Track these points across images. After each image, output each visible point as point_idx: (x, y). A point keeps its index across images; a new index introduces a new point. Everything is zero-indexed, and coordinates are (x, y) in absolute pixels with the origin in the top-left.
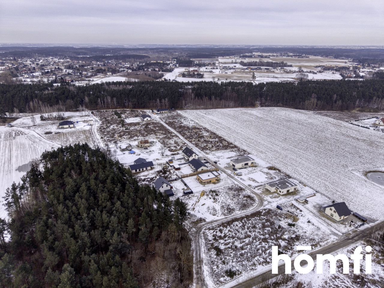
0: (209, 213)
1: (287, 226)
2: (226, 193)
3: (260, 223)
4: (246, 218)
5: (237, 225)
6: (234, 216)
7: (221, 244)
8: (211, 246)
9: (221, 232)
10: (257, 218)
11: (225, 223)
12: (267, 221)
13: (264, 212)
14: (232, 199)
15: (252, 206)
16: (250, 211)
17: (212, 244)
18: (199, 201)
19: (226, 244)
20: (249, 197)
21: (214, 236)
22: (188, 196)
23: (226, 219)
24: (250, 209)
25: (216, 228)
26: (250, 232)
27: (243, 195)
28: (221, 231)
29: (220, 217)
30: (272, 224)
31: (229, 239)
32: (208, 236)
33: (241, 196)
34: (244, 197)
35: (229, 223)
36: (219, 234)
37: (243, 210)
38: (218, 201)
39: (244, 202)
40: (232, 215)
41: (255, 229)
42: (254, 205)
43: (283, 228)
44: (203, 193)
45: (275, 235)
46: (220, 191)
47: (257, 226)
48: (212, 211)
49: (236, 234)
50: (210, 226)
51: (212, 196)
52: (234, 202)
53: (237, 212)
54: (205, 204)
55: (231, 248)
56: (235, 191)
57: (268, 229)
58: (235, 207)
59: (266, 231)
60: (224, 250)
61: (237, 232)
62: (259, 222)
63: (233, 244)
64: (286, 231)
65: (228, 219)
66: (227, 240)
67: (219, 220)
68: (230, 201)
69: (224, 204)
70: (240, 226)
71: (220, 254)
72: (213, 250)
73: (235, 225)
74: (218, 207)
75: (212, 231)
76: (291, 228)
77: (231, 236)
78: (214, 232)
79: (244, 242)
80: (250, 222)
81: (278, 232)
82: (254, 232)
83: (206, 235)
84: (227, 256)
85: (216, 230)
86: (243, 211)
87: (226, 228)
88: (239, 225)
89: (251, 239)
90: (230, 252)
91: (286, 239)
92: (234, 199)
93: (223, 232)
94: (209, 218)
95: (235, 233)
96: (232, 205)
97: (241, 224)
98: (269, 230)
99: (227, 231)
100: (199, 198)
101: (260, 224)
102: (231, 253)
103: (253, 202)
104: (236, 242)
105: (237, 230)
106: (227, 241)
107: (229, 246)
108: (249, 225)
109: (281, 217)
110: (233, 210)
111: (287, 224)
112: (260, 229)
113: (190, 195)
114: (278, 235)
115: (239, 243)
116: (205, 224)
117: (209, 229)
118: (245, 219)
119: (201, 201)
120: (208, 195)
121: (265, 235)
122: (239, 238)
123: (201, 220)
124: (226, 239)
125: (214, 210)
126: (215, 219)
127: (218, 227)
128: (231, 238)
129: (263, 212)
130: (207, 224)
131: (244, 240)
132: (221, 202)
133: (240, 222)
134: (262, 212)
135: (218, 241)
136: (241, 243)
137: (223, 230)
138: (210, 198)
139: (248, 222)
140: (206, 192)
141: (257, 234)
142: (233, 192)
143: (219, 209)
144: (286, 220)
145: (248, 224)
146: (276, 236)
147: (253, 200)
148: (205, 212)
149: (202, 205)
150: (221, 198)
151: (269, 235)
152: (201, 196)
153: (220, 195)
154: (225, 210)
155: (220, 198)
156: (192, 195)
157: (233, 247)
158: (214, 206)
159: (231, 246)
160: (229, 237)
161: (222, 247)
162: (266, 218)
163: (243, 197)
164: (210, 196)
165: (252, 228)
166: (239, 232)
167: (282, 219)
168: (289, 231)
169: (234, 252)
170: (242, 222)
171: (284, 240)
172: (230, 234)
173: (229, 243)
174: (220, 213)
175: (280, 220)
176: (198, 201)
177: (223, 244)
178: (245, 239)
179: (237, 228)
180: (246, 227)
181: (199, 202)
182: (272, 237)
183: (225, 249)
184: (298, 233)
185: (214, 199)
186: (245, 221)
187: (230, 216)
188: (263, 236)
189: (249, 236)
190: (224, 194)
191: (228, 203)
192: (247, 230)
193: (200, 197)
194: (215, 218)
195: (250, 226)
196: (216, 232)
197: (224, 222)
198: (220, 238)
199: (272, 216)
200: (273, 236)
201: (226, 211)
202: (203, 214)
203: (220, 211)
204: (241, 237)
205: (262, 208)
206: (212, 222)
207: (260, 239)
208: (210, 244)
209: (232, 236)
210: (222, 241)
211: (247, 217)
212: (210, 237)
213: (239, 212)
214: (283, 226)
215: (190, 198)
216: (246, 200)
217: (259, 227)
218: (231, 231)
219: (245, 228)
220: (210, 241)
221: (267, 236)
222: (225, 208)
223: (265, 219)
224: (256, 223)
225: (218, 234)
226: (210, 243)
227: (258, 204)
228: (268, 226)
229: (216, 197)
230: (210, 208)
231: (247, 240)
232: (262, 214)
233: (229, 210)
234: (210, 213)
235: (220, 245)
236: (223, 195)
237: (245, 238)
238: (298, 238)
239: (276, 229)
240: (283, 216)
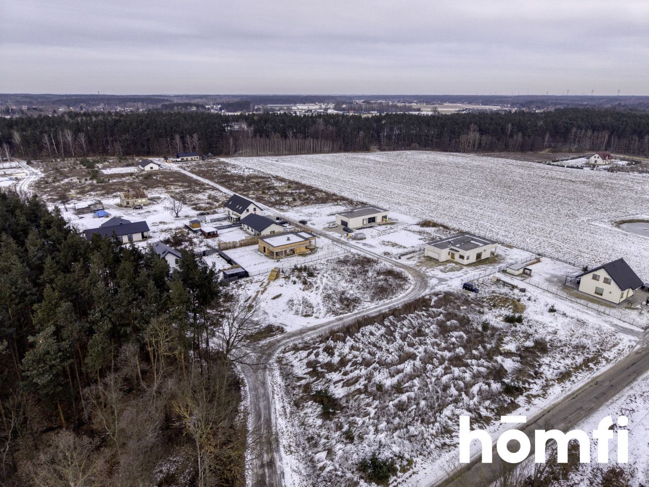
0: (293, 312)
1: (503, 323)
2: (334, 269)
3: (432, 324)
4: (393, 314)
5: (372, 334)
6: (359, 313)
7: (335, 383)
8: (304, 391)
9: (331, 354)
10: (420, 313)
11: (337, 332)
12: (449, 316)
13: (435, 299)
14: (351, 281)
15: (403, 289)
16: (400, 300)
17: (307, 388)
18: (265, 289)
19: (348, 384)
20: (390, 273)
21: (309, 364)
22: (236, 283)
23: (341, 322)
24: (399, 297)
25: (314, 344)
26: (411, 345)
27: (375, 270)
28: (329, 351)
29: (324, 319)
30: (464, 323)
31: (356, 369)
32: (292, 366)
33: (370, 274)
34: (379, 273)
35: (349, 330)
36: (324, 358)
37: (381, 299)
38: (315, 286)
39: (380, 283)
40: (356, 311)
41: (422, 338)
42: (406, 287)
43: (494, 329)
44: (276, 274)
45: (480, 347)
46: (318, 267)
47: (427, 331)
48: (301, 307)
49: (373, 354)
50: (297, 342)
51: (298, 277)
52: (354, 286)
53: (366, 306)
54: (280, 295)
55: (365, 391)
56: (353, 265)
57: (456, 334)
58: (358, 295)
59: (453, 340)
60: (344, 400)
61: (375, 349)
62: (429, 321)
63: (369, 382)
64: (506, 335)
65: (345, 320)
66: (351, 371)
67: (322, 326)
68: (345, 285)
69: (330, 292)
70: (382, 335)
71: (334, 414)
72: (310, 403)
73: (368, 334)
74: (315, 298)
75: (304, 354)
76: (516, 326)
77: (360, 359)
78: (309, 354)
79: (398, 372)
80: (406, 322)
81: (486, 339)
82: (421, 344)
83: (287, 364)
84: (358, 416)
85: (314, 348)
86: (381, 302)
87: (344, 341)
88: (378, 333)
89: (418, 363)
90: (363, 403)
91: (514, 353)
92: (356, 280)
93: (337, 353)
94: (294, 323)
95: (369, 353)
96: (351, 292)
97: (383, 330)
98: (461, 337)
99: (346, 350)
100: (264, 284)
101: (434, 326)
102: (368, 405)
103: (402, 283)
104: (376, 373)
105: (375, 345)
106: (351, 375)
107: (358, 386)
108: (405, 329)
109: (482, 307)
110: (356, 301)
111: (501, 318)
112: (435, 336)
113: (242, 281)
114: (489, 346)
115: (386, 375)
116: (284, 338)
117: (296, 349)
118: (391, 318)
119: (269, 289)
120: (287, 278)
121: (454, 348)
122: (383, 364)
123: (270, 330)
124: (348, 368)
125: (306, 303)
126: (309, 326)
127: (321, 342)
128: (361, 364)
129: (433, 301)
130: (289, 338)
131: (400, 367)
132: (322, 287)
133: (379, 326)
134: (430, 300)
135: (324, 377)
136: (392, 376)
137: (335, 347)
138: (295, 283)
139: (399, 324)
140: (283, 272)
141: (430, 348)
142: (351, 267)
143: (320, 302)
144: (497, 311)
145: (402, 329)
146: (484, 347)
147: (400, 278)
148: (281, 312)
149: (274, 298)
150: (322, 281)
151: (464, 347)
152: (270, 280)
153: (319, 276)
154: (334, 302)
155: (319, 281)
156: (248, 279)
157: (369, 389)
158: (306, 297)
159: (366, 386)
160: (355, 364)
161: (339, 392)
162: (444, 312)
163: (375, 275)
164: (294, 279)
165: (415, 336)
166: (380, 348)
167: (486, 310)
168: (514, 334)
169: (376, 403)
170: (383, 325)
171: (508, 354)
172: (355, 357)
173: (357, 379)
174: (323, 310)
175: (483, 313)
176: (263, 289)
177: (340, 384)
178: (400, 363)
179: (373, 339)
180: (397, 335)
181: (266, 292)
182: (474, 352)
183: (347, 396)
184: (537, 336)
185: (305, 283)
186: (391, 322)
187: (349, 314)
188: (450, 351)
189: (413, 357)
190: (329, 272)
191: (340, 289)
192: (400, 342)
193: (269, 283)
194: (312, 322)
195: (407, 333)
196: (317, 355)
197: (336, 328)
198: (330, 367)
199: (459, 306)
200: (476, 349)
201: (338, 306)
202: (275, 316)
203: (321, 307)
204: (389, 360)
205: (427, 291)
206: (301, 332)
207: (442, 360)
208: (300, 386)
209: (364, 359)
210: (335, 376)
211: (395, 312)
212: (300, 369)
213: (373, 305)
214: (496, 325)
215: (241, 285)
216: (386, 280)
217: (432, 331)
218: (358, 349)
219: (395, 338)
220: (300, 379)
221: (460, 351)
222: (334, 300)
223: (441, 313)
224: (421, 325)
225: (321, 360)
226: (298, 384)
227: (416, 285)
228: (455, 329)
229: (308, 280)
230: (295, 302)
231: (408, 367)
232: (432, 303)
233: (345, 302)
234: (297, 313)
235: (332, 387)
236: (325, 275)
237: (402, 360)
238: (542, 347)
239: (479, 332)
240: (485, 304)
